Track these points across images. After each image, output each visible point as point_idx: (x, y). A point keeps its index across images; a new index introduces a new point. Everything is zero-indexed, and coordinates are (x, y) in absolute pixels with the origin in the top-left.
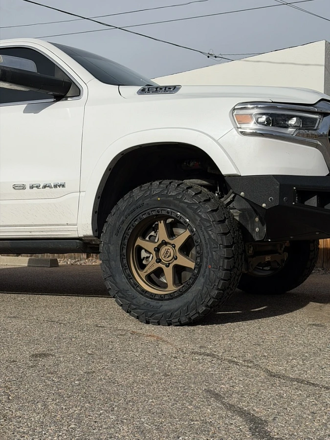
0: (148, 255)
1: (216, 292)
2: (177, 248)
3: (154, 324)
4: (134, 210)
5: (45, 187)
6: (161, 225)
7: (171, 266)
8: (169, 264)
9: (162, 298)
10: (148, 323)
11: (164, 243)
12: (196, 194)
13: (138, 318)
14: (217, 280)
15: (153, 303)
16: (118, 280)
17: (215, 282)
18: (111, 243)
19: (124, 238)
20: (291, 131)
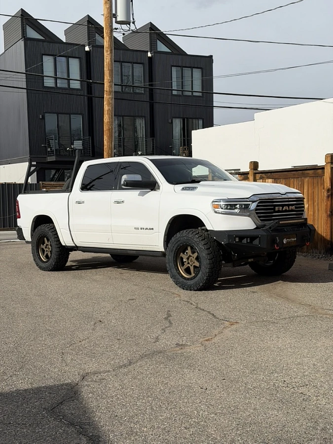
1: (206, 278)
2: (195, 258)
3: (186, 289)
6: (189, 248)
8: (192, 265)
9: (188, 279)
11: (190, 256)
13: (180, 287)
14: (206, 273)
15: (185, 281)
18: (170, 257)
19: (174, 254)
20: (237, 211)
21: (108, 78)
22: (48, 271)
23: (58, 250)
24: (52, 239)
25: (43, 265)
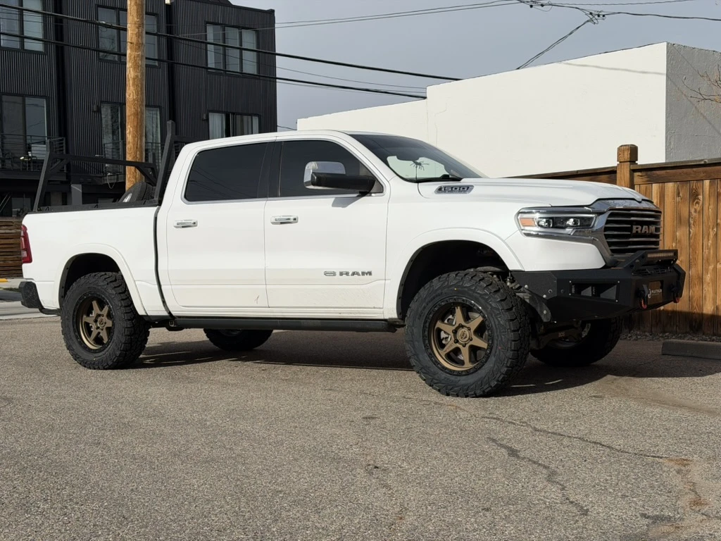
0: (447, 336)
1: (506, 369)
2: (472, 330)
3: (453, 395)
4: (434, 298)
5: (353, 274)
6: (458, 311)
7: (467, 346)
8: (466, 344)
9: (459, 374)
10: (448, 395)
11: (461, 326)
12: (487, 286)
13: (439, 391)
14: (506, 360)
15: (453, 378)
16: (421, 359)
17: (504, 360)
18: (414, 326)
19: (425, 322)
20: (568, 230)
21: (136, 19)
22: (104, 369)
23: (129, 324)
24: (115, 303)
25: (93, 358)
